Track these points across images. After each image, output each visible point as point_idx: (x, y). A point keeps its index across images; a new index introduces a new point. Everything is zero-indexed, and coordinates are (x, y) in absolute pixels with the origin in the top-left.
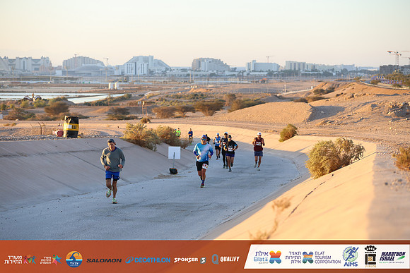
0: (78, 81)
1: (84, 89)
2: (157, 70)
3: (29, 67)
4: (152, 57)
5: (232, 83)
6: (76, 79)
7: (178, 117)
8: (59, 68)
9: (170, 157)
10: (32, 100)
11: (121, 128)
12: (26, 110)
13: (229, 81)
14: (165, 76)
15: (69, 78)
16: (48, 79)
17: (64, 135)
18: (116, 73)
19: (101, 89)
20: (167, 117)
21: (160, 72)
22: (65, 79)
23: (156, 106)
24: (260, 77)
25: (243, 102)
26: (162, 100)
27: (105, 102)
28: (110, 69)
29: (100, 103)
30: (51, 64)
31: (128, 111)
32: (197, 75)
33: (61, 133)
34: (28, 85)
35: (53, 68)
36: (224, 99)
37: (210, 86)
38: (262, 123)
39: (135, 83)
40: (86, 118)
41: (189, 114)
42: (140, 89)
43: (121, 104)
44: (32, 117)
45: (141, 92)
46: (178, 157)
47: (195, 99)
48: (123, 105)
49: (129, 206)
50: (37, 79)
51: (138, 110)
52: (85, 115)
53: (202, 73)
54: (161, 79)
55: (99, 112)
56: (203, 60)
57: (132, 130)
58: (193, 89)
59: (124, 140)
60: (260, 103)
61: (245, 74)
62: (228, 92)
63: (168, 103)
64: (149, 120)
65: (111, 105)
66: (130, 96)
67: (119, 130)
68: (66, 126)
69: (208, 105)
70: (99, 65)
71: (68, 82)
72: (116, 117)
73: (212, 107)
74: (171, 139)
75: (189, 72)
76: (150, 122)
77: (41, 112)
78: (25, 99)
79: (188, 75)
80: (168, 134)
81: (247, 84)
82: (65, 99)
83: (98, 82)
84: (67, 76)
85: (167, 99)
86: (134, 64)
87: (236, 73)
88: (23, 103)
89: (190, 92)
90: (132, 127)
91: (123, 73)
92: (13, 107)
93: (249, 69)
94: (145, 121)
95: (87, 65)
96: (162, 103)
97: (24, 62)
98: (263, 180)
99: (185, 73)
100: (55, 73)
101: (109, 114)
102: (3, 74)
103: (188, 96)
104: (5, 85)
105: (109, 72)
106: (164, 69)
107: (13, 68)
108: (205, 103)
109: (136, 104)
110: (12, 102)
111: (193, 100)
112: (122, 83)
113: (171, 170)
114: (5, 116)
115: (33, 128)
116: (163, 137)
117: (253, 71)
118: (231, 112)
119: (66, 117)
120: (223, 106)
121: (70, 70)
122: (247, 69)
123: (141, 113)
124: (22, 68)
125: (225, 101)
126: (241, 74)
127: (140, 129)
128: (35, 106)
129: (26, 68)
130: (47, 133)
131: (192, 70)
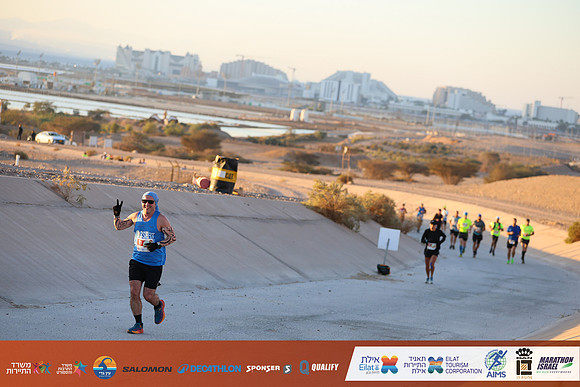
0: (241, 101)
1: (250, 114)
2: (375, 97)
3: (165, 67)
4: (369, 75)
5: (496, 134)
6: (239, 96)
7: (399, 180)
8: (213, 75)
9: (382, 244)
10: (162, 121)
11: (305, 185)
12: (151, 137)
13: (491, 131)
14: (387, 108)
15: (227, 94)
16: (193, 91)
17: (212, 187)
18: (306, 94)
19: (278, 117)
20: (382, 178)
21: (378, 101)
22: (221, 94)
23: (365, 158)
24: (544, 130)
25: (512, 168)
26: (376, 148)
27: (282, 141)
28: (296, 87)
29: (273, 142)
30: (201, 66)
31: (318, 160)
32: (439, 114)
33: (206, 183)
34: (159, 97)
35: (203, 74)
36: (480, 159)
37: (459, 135)
38: (539, 208)
39: (335, 115)
40: (248, 162)
41: (418, 177)
42: (342, 125)
43: (307, 146)
44: (159, 149)
45: (343, 132)
46: (394, 247)
47: (432, 154)
48: (311, 148)
49: (305, 318)
50: (176, 88)
51: (336, 160)
52: (246, 157)
53: (447, 112)
54: (379, 113)
55: (270, 156)
56: (453, 90)
57: (323, 192)
58: (430, 136)
59: (308, 207)
60: (540, 174)
61: (520, 122)
62: (488, 148)
63: (386, 155)
64: (350, 179)
65: (291, 146)
66: (323, 137)
67: (300, 190)
68: (216, 173)
69: (451, 167)
70: (279, 77)
71: (225, 99)
72: (298, 167)
73: (459, 170)
74: (384, 215)
75: (427, 107)
76: (353, 183)
77: (176, 144)
78: (152, 119)
79: (425, 112)
80: (380, 207)
81: (520, 140)
82: (216, 127)
83: (273, 106)
84: (224, 90)
85: (385, 147)
86: (336, 84)
87: (505, 119)
88: (148, 125)
89: (424, 140)
90: (324, 187)
91: (317, 95)
92: (130, 129)
93: (528, 115)
94: (345, 180)
95: (260, 75)
96: (375, 153)
97: (157, 58)
98: (532, 303)
99: (419, 109)
100: (206, 83)
101: (286, 161)
102: (120, 74)
103: (419, 148)
104: (121, 92)
105: (294, 92)
106: (385, 97)
107: (138, 67)
108: (448, 163)
109: (333, 149)
110: (129, 121)
111: (427, 155)
112: (314, 113)
113: (379, 267)
114: (116, 143)
115: (160, 169)
116: (372, 210)
117: (534, 119)
118: (489, 182)
119: (217, 157)
120: (476, 171)
121: (230, 80)
122: (524, 115)
123: (340, 166)
124: (153, 68)
125: (480, 163)
126: (514, 121)
127: (337, 192)
128: (166, 132)
129: (159, 69)
130: (181, 180)
131: (432, 105)
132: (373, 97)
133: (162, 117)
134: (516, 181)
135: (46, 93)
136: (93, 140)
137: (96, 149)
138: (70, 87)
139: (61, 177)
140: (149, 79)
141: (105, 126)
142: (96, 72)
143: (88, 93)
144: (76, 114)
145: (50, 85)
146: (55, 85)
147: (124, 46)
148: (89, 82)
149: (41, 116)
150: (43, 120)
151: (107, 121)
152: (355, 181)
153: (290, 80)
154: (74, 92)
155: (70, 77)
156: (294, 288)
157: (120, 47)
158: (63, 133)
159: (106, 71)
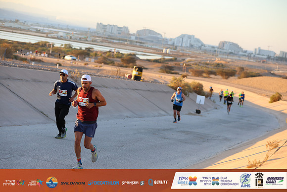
0: (144, 45)
1: (148, 50)
2: (196, 45)
3: (115, 31)
4: (194, 36)
5: (243, 60)
6: (144, 43)
7: (205, 77)
8: (134, 35)
9: (198, 102)
10: (114, 52)
11: (169, 78)
12: (109, 58)
13: (241, 58)
14: (201, 49)
15: (139, 42)
16: (126, 41)
17: (132, 78)
18: (170, 43)
19: (158, 52)
20: (198, 76)
21: (197, 46)
22: (137, 42)
23: (192, 68)
24: (262, 59)
25: (249, 73)
26: (196, 64)
27: (160, 61)
28: (166, 40)
29: (156, 61)
30: (129, 31)
31: (174, 69)
32: (221, 52)
33: (130, 77)
34: (113, 43)
35: (130, 34)
36: (236, 69)
37: (228, 60)
38: (259, 89)
39: (180, 51)
40: (146, 69)
41: (212, 76)
42: (183, 55)
43: (170, 63)
44: (112, 63)
45: (183, 58)
46: (202, 103)
47: (218, 67)
48: (171, 64)
49: (168, 130)
50: (119, 40)
51: (180, 69)
52: (146, 67)
53: (224, 51)
54: (197, 51)
55: (155, 67)
56: (226, 42)
57: (175, 81)
58: (217, 60)
59: (169, 87)
60: (260, 76)
61: (252, 55)
62: (239, 65)
63: (200, 67)
64: (186, 76)
65: (163, 63)
66: (175, 60)
67: (167, 80)
68: (134, 73)
69: (225, 72)
70: (159, 36)
71: (138, 44)
72: (166, 71)
73: (228, 74)
74: (199, 90)
75: (216, 49)
77: (119, 61)
78: (110, 51)
79: (215, 51)
80: (197, 87)
81: (252, 62)
82: (134, 55)
83: (157, 47)
84: (138, 41)
85: (200, 64)
86: (181, 39)
87: (246, 54)
88: (108, 53)
89: (215, 62)
90: (175, 79)
91: (173, 43)
92: (101, 55)
93: (255, 53)
94: (184, 77)
95: (151, 35)
96: (196, 66)
97: (112, 28)
98: (256, 126)
99: (213, 49)
100: (130, 38)
101: (161, 69)
102: (98, 34)
103: (213, 64)
104: (98, 41)
105: (165, 42)
106: (200, 45)
107: (105, 31)
108: (224, 71)
109: (179, 65)
110: (101, 52)
111: (216, 67)
112: (172, 50)
113: (197, 110)
114: (96, 60)
115: (112, 71)
116: (194, 88)
117: (258, 54)
118: (240, 78)
119: (135, 67)
120: (234, 74)
121: (140, 37)
122: (254, 53)
123: (182, 71)
124: (110, 31)
125: (236, 71)
126: (250, 55)
127: (181, 81)
128: (115, 57)
129: (113, 32)
130: (120, 75)
131: (218, 48)
132: (195, 45)
133: (113, 51)
134: (250, 78)
135: (69, 41)
136: (87, 59)
137: (88, 62)
138: (78, 38)
139: (75, 73)
140: (109, 36)
141: (92, 54)
142: (88, 33)
143: (85, 41)
144: (81, 49)
145: (71, 38)
146: (73, 37)
147: (99, 23)
148: (86, 36)
149: (67, 49)
150: (68, 51)
151: (92, 52)
152: (188, 77)
153: (163, 37)
154: (80, 40)
155: (79, 34)
156: (163, 118)
157: (98, 23)
158: (75, 56)
159: (92, 32)
